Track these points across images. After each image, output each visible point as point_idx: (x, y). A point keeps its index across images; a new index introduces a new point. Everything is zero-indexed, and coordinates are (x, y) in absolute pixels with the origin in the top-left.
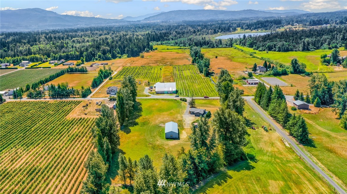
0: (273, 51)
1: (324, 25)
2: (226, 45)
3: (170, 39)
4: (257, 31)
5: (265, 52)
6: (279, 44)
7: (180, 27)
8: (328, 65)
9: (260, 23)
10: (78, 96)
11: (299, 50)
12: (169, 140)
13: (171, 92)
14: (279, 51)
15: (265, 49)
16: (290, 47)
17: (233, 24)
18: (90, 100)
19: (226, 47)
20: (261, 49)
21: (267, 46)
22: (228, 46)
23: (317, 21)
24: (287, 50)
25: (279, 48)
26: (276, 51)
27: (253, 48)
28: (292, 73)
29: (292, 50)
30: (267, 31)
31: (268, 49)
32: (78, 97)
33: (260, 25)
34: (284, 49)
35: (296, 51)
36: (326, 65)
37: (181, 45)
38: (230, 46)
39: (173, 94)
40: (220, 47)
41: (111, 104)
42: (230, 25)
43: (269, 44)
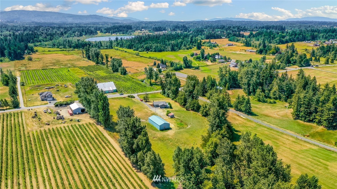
0: (150, 51)
1: (164, 31)
2: (107, 46)
3: (42, 41)
4: (116, 35)
5: (145, 52)
6: (154, 46)
7: (41, 29)
8: (200, 61)
9: (116, 27)
10: (8, 107)
11: (169, 51)
12: (164, 131)
13: (112, 92)
14: (155, 51)
15: (143, 50)
16: (162, 48)
17: (91, 28)
18: (30, 109)
19: (107, 49)
20: (141, 50)
21: (145, 47)
22: (109, 48)
23: (158, 27)
24: (161, 51)
25: (155, 48)
26: (153, 51)
27: (133, 50)
28: (185, 68)
29: (164, 51)
30: (124, 35)
31: (146, 50)
32: (9, 109)
33: (116, 29)
34: (159, 49)
35: (167, 51)
36: (199, 61)
37: (60, 47)
38: (111, 48)
39: (115, 93)
40: (102, 48)
41: (63, 110)
42: (88, 28)
43: (146, 45)
